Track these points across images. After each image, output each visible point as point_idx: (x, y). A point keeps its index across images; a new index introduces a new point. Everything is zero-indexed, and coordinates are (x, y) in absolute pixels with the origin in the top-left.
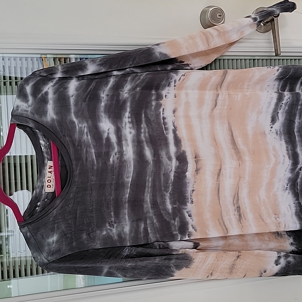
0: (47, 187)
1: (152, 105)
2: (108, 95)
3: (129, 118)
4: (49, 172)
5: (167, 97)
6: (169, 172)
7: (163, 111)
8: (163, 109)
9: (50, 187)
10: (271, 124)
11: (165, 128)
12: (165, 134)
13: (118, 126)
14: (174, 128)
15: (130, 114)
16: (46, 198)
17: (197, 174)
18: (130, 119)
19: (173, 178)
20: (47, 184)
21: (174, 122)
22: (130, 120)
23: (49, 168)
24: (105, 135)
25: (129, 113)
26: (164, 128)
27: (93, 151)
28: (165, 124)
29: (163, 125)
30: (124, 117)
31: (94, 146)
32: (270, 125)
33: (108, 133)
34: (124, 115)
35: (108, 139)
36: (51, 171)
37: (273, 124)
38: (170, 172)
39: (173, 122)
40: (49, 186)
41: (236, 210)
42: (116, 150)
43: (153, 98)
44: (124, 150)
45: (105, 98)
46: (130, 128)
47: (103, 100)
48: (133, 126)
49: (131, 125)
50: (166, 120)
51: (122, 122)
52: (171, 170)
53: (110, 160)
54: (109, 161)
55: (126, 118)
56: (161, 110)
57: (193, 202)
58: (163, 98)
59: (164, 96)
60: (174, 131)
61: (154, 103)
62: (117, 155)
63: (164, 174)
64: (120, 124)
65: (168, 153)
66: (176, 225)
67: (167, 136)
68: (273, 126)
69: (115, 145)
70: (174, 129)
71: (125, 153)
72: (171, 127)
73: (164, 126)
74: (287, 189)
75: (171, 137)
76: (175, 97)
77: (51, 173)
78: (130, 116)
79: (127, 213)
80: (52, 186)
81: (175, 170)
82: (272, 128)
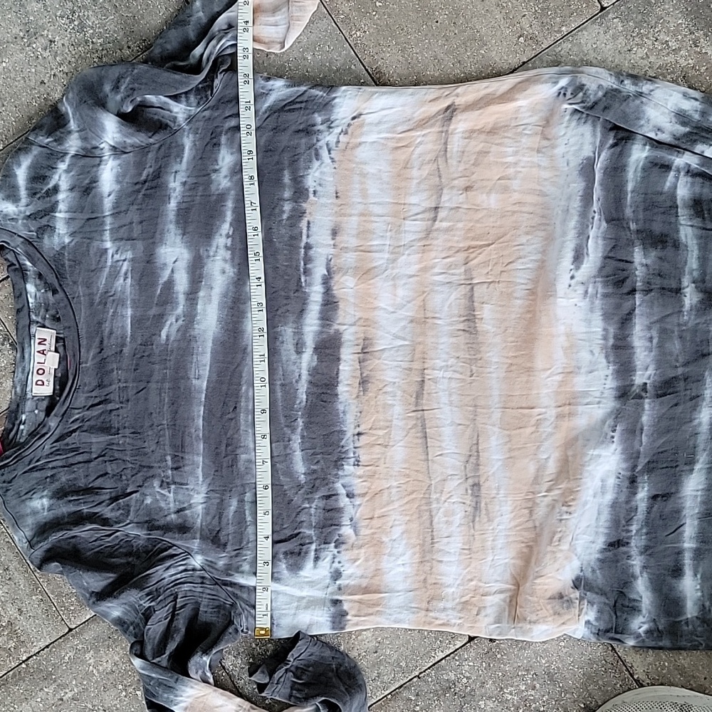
0: (37, 384)
1: (283, 212)
2: (184, 184)
3: (228, 236)
4: (39, 352)
5: (317, 195)
6: (294, 381)
7: (308, 227)
8: (309, 223)
9: (43, 384)
10: (572, 267)
11: (305, 269)
12: (303, 284)
13: (199, 254)
14: (327, 273)
15: (232, 229)
16: (37, 409)
17: (364, 391)
18: (230, 239)
19: (304, 397)
20: (36, 377)
21: (330, 258)
22: (229, 242)
23: (39, 343)
24: (165, 275)
25: (231, 224)
26: (302, 270)
27: (129, 312)
28: (308, 260)
29: (302, 263)
30: (218, 234)
31: (133, 300)
32: (571, 270)
33: (172, 269)
34: (219, 228)
35: (170, 284)
36: (43, 351)
37: (578, 268)
38: (297, 382)
39: (327, 259)
40: (40, 383)
41: (470, 492)
42: (180, 310)
43: (287, 194)
44: (199, 312)
45: (177, 190)
46: (225, 260)
47: (174, 195)
48: (232, 259)
49: (228, 255)
50: (311, 252)
51: (210, 246)
52: (300, 375)
53: (162, 333)
54: (160, 336)
55: (221, 235)
56: (303, 224)
57: (359, 461)
58: (308, 197)
59: (311, 190)
60: (327, 281)
61: (287, 207)
62: (180, 322)
63: (282, 385)
64: (205, 249)
65: (299, 333)
66: (313, 512)
67: (307, 290)
68: (576, 274)
69: (181, 299)
70: (325, 275)
71: (198, 318)
72: (319, 271)
73: (305, 265)
74: (613, 442)
75: (316, 294)
76: (337, 197)
77: (43, 354)
78: (231, 233)
79: (201, 464)
80: (46, 383)
81: (310, 378)
82: (572, 277)
